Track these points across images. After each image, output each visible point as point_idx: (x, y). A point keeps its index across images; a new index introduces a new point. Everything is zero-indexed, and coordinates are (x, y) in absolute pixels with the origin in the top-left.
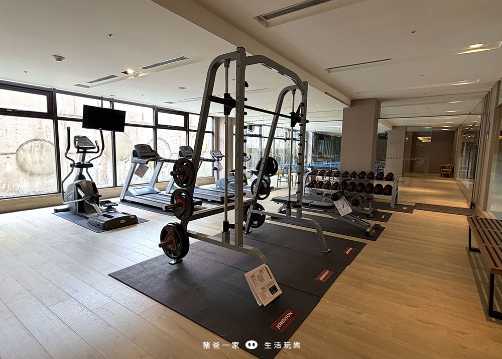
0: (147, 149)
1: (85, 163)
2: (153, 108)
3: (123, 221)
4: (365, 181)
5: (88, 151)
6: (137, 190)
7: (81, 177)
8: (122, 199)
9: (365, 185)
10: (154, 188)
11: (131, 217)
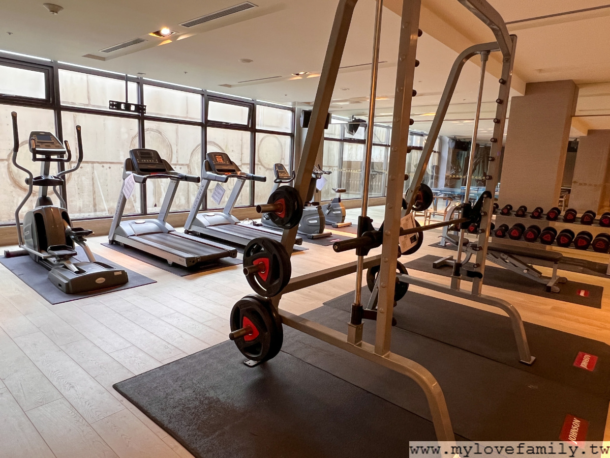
0: (151, 158)
1: (49, 178)
2: (203, 95)
3: (100, 280)
4: (542, 224)
5: (52, 157)
6: (134, 226)
7: (44, 200)
8: (111, 239)
9: (542, 229)
10: (164, 224)
11: (116, 274)
